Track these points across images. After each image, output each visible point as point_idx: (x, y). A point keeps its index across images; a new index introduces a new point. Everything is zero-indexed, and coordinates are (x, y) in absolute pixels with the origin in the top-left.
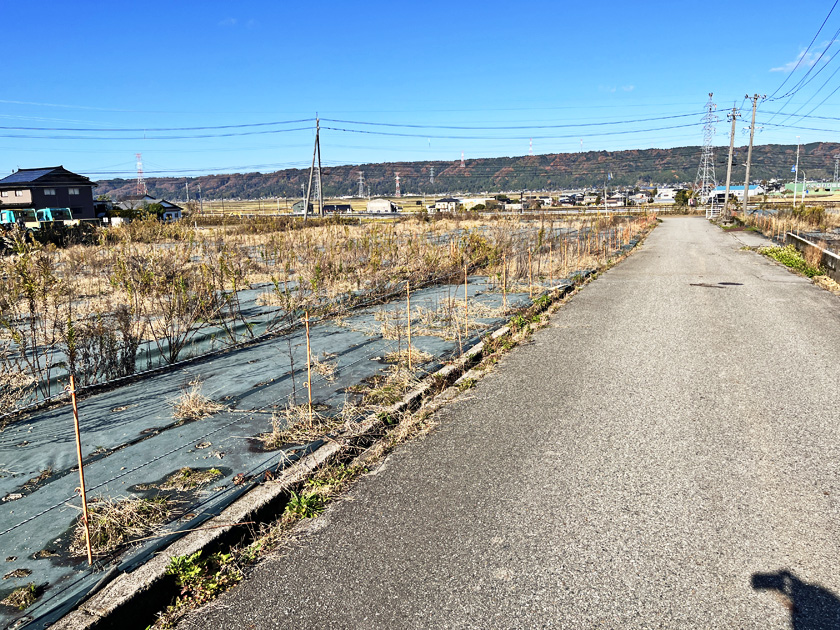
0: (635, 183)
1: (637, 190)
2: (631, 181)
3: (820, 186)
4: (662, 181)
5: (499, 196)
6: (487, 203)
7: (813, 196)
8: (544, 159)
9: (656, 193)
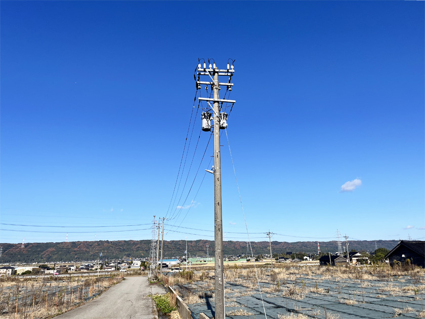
1: (123, 262)
2: (120, 257)
3: (202, 259)
4: (136, 257)
5: (43, 266)
6: (33, 269)
7: (200, 264)
8: (74, 244)
9: (132, 263)
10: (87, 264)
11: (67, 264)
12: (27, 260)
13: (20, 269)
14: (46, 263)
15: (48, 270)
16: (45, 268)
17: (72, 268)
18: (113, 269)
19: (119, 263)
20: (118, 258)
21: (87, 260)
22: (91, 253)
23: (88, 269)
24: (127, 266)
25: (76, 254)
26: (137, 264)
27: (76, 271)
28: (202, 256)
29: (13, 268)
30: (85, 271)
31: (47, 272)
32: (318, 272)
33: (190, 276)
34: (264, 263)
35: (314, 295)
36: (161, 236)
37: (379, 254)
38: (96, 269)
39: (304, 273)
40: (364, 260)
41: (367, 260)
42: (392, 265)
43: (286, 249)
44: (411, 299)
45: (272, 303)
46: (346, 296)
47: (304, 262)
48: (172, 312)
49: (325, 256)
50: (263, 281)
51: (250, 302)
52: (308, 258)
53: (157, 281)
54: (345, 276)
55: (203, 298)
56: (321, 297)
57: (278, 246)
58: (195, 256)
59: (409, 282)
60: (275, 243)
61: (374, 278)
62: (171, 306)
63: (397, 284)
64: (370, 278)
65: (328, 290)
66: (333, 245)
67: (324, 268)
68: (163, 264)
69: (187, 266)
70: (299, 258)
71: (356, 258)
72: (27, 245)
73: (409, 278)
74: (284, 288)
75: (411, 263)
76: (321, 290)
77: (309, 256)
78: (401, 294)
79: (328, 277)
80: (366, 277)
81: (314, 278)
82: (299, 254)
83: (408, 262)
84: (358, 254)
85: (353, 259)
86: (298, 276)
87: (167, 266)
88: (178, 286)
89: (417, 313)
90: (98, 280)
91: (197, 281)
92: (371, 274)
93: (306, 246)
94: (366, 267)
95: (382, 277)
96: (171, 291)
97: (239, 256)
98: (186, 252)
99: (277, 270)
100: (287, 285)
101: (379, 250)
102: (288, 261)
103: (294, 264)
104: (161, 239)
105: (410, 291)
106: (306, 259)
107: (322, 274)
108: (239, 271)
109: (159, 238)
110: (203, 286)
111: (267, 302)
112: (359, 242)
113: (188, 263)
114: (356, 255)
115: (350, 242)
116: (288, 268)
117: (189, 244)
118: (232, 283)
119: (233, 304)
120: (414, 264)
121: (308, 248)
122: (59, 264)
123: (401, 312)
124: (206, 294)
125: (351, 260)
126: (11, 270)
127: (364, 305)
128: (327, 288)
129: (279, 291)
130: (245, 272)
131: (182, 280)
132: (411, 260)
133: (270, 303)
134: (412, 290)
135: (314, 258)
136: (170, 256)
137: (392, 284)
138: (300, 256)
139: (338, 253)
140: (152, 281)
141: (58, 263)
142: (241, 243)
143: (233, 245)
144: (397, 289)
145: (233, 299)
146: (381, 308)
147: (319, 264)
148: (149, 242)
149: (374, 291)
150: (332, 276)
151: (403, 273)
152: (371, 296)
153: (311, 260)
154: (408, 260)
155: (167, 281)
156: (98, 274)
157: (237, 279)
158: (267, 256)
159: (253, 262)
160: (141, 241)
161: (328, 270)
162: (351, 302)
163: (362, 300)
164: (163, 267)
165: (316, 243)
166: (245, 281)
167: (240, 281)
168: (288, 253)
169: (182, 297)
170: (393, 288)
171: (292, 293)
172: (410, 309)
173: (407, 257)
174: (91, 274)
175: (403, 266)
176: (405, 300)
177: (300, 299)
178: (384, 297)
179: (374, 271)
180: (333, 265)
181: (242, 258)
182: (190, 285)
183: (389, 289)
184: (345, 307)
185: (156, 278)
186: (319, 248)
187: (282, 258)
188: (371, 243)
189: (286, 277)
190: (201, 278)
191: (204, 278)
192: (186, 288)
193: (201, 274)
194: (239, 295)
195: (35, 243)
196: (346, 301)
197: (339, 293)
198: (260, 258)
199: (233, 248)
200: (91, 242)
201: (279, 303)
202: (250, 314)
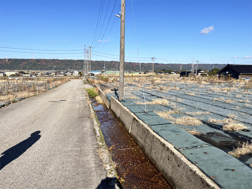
0: (67, 69)
1: (68, 72)
2: (66, 69)
3: (113, 72)
4: (75, 69)
5: (21, 72)
6: (16, 74)
7: (112, 75)
8: (38, 60)
9: (73, 72)
10: (47, 72)
11: (36, 71)
12: (11, 69)
13: (8, 73)
14: (23, 71)
15: (24, 74)
16: (23, 73)
17: (39, 74)
18: (63, 75)
19: (66, 72)
20: (65, 69)
21: (47, 70)
22: (49, 66)
23: (48, 75)
24: (70, 74)
25: (40, 66)
26: (76, 73)
27: (41, 75)
28: (113, 70)
29: (3, 73)
30: (47, 76)
31: (24, 75)
32: (178, 80)
33: (106, 80)
34: (149, 75)
35: (173, 91)
36: (89, 57)
37: (214, 71)
38: (53, 75)
39: (170, 80)
40: (205, 74)
41: (206, 74)
42: (219, 77)
43: (162, 67)
44: (225, 94)
45: (150, 94)
46: (190, 91)
47: (171, 75)
48: (97, 96)
49: (184, 72)
50: (147, 83)
51: (138, 93)
52: (174, 73)
53: (88, 82)
54: (192, 82)
55: (113, 90)
56: (177, 92)
57: (158, 66)
58: (110, 70)
59: (226, 86)
60: (156, 64)
61: (208, 83)
62: (96, 94)
63: (219, 87)
64: (206, 83)
65: (181, 88)
66: (189, 66)
67: (182, 78)
68: (91, 74)
69: (105, 75)
70: (169, 73)
71: (200, 73)
72: (9, 60)
73: (227, 84)
74: (158, 87)
75: (231, 77)
76: (178, 88)
77: (175, 72)
78: (220, 91)
79: (183, 82)
80: (203, 82)
81: (175, 82)
82: (169, 71)
83: (229, 76)
84: (202, 71)
85: (199, 74)
86: (167, 82)
87: (93, 75)
88: (100, 84)
89: (225, 100)
90: (54, 80)
91: (111, 83)
92: (206, 81)
93: (174, 66)
94: (204, 78)
95: (212, 83)
96: (96, 87)
97: (135, 71)
98: (104, 67)
99: (155, 78)
100: (160, 86)
101: (215, 69)
102: (162, 74)
103: (166, 76)
104: (89, 60)
105: (225, 90)
106: (173, 73)
107: (180, 81)
108: (134, 78)
109: (88, 58)
110: (113, 85)
111: (147, 93)
112: (204, 65)
113: (106, 73)
114: (201, 71)
115: (199, 65)
116: (161, 77)
117: (106, 63)
118: (129, 84)
119: (129, 94)
120: (232, 77)
121: (175, 67)
122: (31, 72)
123: (217, 99)
124: (115, 89)
125: (198, 74)
126: (2, 74)
127: (199, 96)
128: (181, 87)
129: (155, 88)
130: (137, 79)
131: (102, 82)
132: (231, 75)
133: (149, 94)
134: (226, 90)
135: (177, 73)
136: (96, 70)
137: (217, 86)
138: (169, 72)
139: (191, 70)
140: (85, 82)
141: (30, 70)
142: (136, 64)
143: (131, 65)
144: (219, 89)
145: (129, 92)
146: (207, 98)
147: (179, 76)
148: (82, 61)
149: (206, 90)
150: (185, 82)
151: (224, 82)
152: (203, 92)
153: (175, 74)
154: (229, 75)
155: (94, 82)
156: (54, 77)
157: (133, 82)
158: (151, 71)
159: (142, 74)
160: (78, 61)
161: (183, 79)
162: (192, 94)
163: (198, 93)
164: (91, 75)
165: (180, 64)
166: (137, 83)
167: (134, 83)
168: (163, 70)
169: (102, 90)
170: (216, 89)
171: (161, 89)
172: (222, 98)
173: (229, 73)
174: (50, 78)
175: (225, 78)
176: (221, 94)
177: (165, 92)
178: (210, 92)
179: (208, 80)
180: (187, 76)
181: (137, 72)
182: (107, 84)
183: (214, 89)
184: (188, 96)
185: (88, 80)
186: (181, 68)
187: (159, 72)
188: (211, 66)
189: (159, 82)
190: (113, 81)
191: (114, 81)
192: (104, 86)
193: (113, 79)
194: (133, 90)
195: (14, 59)
196: (190, 94)
197: (187, 90)
198: (146, 72)
199: (132, 67)
200: (48, 60)
201: (154, 94)
202: (138, 98)
